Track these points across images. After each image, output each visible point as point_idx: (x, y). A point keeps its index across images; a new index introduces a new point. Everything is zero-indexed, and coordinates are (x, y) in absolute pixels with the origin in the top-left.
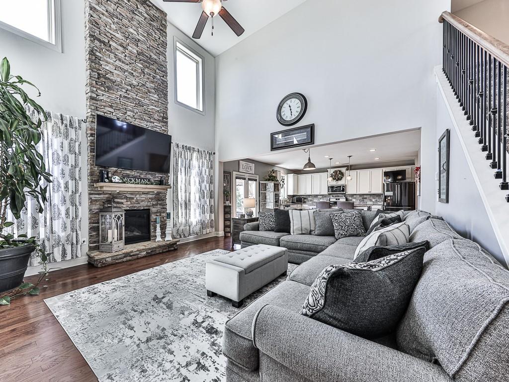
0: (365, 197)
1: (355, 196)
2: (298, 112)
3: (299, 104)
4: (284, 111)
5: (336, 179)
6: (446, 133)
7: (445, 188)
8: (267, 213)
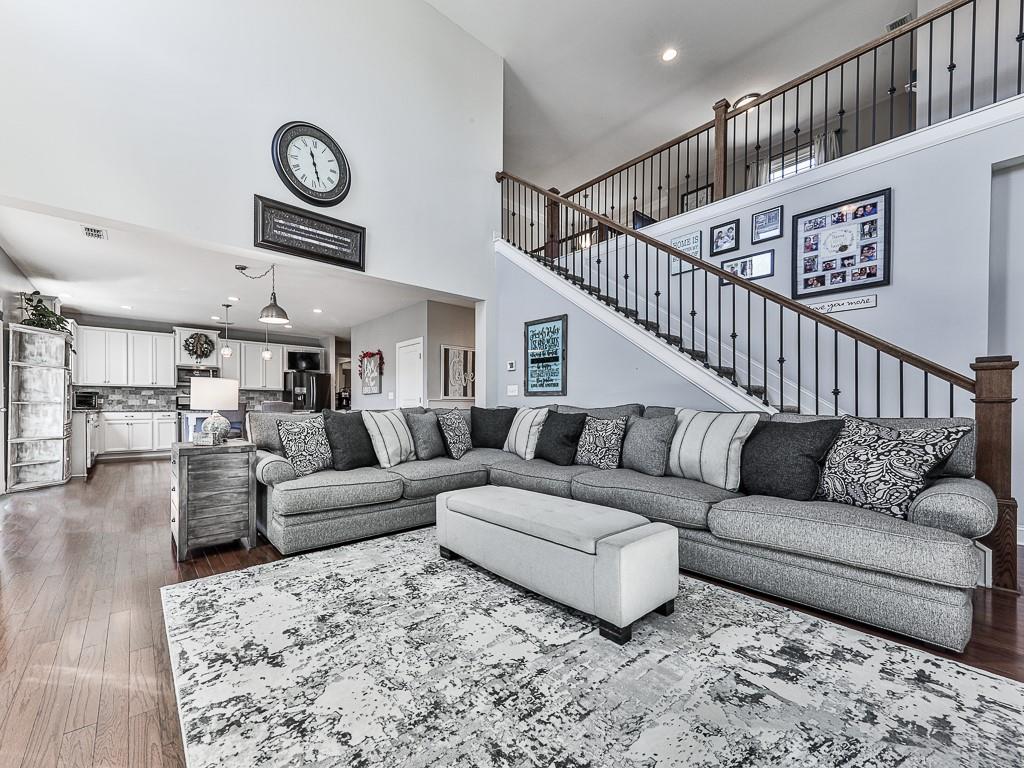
2: (332, 182)
3: (335, 165)
4: (296, 157)
5: (196, 353)
6: (564, 318)
7: (558, 379)
8: (303, 424)
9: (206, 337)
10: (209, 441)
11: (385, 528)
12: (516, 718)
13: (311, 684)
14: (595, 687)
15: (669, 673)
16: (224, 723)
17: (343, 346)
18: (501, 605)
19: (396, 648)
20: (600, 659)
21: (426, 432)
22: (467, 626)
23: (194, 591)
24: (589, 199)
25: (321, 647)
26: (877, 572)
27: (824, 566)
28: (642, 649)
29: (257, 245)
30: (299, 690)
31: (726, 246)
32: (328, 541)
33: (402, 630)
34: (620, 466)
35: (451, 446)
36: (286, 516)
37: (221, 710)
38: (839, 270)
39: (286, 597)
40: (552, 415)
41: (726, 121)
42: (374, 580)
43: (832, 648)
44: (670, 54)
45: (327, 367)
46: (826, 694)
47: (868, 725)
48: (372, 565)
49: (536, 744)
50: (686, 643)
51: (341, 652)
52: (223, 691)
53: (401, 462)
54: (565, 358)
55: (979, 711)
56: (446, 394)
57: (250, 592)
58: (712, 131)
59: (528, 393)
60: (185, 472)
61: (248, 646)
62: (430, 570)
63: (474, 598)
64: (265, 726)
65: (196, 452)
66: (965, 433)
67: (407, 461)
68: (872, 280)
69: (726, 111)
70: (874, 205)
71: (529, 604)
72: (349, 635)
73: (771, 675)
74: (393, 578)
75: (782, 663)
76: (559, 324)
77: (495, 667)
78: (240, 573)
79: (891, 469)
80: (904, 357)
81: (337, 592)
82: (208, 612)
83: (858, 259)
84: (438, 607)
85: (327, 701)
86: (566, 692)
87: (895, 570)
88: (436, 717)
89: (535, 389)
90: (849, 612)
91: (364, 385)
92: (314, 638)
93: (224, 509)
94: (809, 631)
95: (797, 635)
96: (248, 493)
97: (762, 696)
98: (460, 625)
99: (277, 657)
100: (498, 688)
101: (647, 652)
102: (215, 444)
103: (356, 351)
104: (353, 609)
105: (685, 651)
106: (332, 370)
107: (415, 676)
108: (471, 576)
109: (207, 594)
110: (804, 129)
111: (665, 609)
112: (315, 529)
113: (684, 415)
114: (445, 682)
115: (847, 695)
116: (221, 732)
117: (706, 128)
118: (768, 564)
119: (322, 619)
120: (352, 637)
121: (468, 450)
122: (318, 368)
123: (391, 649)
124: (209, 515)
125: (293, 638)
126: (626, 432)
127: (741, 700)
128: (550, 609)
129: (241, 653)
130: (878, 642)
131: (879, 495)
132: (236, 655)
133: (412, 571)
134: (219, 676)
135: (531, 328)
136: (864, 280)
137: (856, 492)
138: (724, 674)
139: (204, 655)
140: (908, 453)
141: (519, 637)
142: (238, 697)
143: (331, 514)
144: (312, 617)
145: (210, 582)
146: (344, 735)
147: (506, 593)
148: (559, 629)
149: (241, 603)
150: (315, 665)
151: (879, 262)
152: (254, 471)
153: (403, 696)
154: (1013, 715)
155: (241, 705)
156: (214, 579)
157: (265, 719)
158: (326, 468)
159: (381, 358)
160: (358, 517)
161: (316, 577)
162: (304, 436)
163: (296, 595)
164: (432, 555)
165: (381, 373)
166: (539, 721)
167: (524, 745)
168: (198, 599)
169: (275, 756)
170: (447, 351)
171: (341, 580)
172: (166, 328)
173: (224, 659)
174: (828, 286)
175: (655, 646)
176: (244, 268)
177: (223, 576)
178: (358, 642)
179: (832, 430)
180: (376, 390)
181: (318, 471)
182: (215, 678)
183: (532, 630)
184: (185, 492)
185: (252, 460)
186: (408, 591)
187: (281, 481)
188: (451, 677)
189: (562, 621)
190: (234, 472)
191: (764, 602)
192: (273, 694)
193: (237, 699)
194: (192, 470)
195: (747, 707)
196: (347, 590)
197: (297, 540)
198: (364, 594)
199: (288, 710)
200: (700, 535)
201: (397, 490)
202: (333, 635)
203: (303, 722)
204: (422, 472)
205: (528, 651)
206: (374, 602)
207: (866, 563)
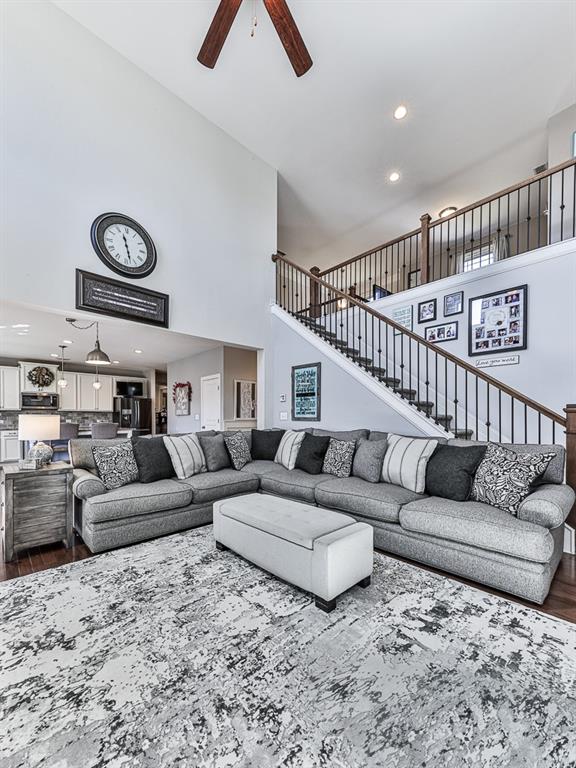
0: (86, 415)
1: (70, 415)
2: (141, 260)
3: (143, 247)
4: (111, 240)
5: (38, 382)
6: (318, 365)
7: (314, 409)
8: (114, 448)
9: (47, 369)
10: (33, 466)
11: (177, 528)
12: (241, 677)
13: (93, 662)
14: (302, 647)
15: (354, 632)
16: (17, 700)
17: (161, 377)
18: (251, 587)
19: (166, 627)
20: (311, 626)
21: (215, 451)
22: (223, 605)
23: (13, 588)
24: (344, 273)
25: (107, 631)
26: (496, 552)
27: (467, 548)
28: (341, 615)
29: (78, 307)
30: (82, 668)
31: (428, 317)
32: (130, 540)
33: (173, 612)
34: (351, 475)
35: (235, 460)
36: (95, 523)
37: (17, 690)
38: (497, 337)
39: (88, 591)
40: (308, 437)
41: (429, 229)
42: (161, 571)
43: (464, 606)
44: (394, 177)
45: (149, 393)
46: (451, 641)
47: (472, 661)
48: (162, 559)
49: (250, 696)
50: (372, 609)
51: (122, 633)
52: (22, 674)
53: (195, 474)
54: (319, 394)
55: (541, 645)
56: (238, 416)
57: (61, 587)
58: (420, 235)
59: (294, 419)
60: (10, 492)
61: (48, 634)
62: (206, 560)
63: (232, 582)
64: (50, 700)
65: (20, 476)
66: (553, 457)
67: (199, 473)
68: (516, 345)
69: (428, 223)
70: (517, 295)
71: (271, 584)
72: (131, 619)
73: (421, 629)
74: (177, 568)
75: (430, 619)
76: (315, 369)
77: (235, 637)
78: (55, 571)
79: (510, 481)
80: (528, 402)
81: (129, 583)
82: (22, 607)
83: (508, 330)
84: (204, 591)
85: (102, 676)
86: (281, 653)
87: (505, 551)
88: (183, 681)
89: (299, 416)
90: (480, 579)
91: (177, 408)
92: (103, 624)
93: (45, 519)
94: (454, 594)
95: (445, 598)
96: (65, 505)
97: (410, 646)
98: (217, 605)
99: (70, 642)
100: (233, 654)
101: (344, 617)
102: (37, 468)
103: (171, 381)
104: (139, 597)
105: (369, 615)
106: (153, 396)
107: (174, 649)
108: (234, 564)
109: (23, 591)
110: (485, 233)
111: (364, 583)
112: (119, 531)
113: (392, 439)
114: (196, 652)
115: (464, 640)
116: (13, 709)
117: (416, 233)
118: (434, 547)
119: (113, 607)
120: (134, 621)
121: (248, 462)
122: (141, 394)
123: (161, 629)
124: (32, 524)
125: (87, 624)
126: (355, 450)
127: (397, 649)
128: (285, 588)
129: (42, 640)
130: (495, 599)
131: (503, 498)
132: (38, 642)
133: (191, 562)
134: (20, 661)
135: (296, 371)
136: (512, 345)
137: (491, 496)
138: (391, 630)
139: (11, 644)
140: (520, 470)
141: (259, 612)
142: (33, 678)
143: (133, 519)
144: (105, 606)
145: (27, 580)
146: (110, 703)
147: (258, 575)
148: (288, 603)
149: (51, 597)
150: (100, 645)
151: (520, 334)
152: (71, 487)
153: (162, 666)
154: (559, 646)
155: (33, 685)
156: (32, 577)
157: (51, 695)
158: (133, 482)
159: (190, 389)
160: (156, 520)
161: (115, 571)
162: (114, 459)
163: (96, 587)
164: (209, 547)
165: (190, 400)
166: (257, 678)
167: (241, 700)
168: (16, 595)
169: (52, 724)
170: (239, 384)
171: (135, 572)
172: (12, 362)
173: (27, 646)
174: (490, 348)
175: (351, 610)
176: (73, 320)
177: (40, 574)
178: (137, 625)
179: (480, 452)
180: (185, 412)
181: (126, 484)
182: (17, 663)
183: (269, 606)
184: (11, 508)
185: (69, 477)
186: (185, 579)
187: (93, 495)
188: (201, 648)
189: (291, 597)
190: (55, 490)
191: (432, 573)
192: (61, 673)
193: (31, 680)
194: (18, 490)
195: (399, 655)
196: (138, 581)
197: (104, 541)
198: (150, 585)
199: (71, 686)
200: (395, 527)
201: (187, 497)
202: (119, 620)
203: (80, 694)
204: (208, 483)
205: (261, 623)
206: (157, 590)
207: (489, 546)
